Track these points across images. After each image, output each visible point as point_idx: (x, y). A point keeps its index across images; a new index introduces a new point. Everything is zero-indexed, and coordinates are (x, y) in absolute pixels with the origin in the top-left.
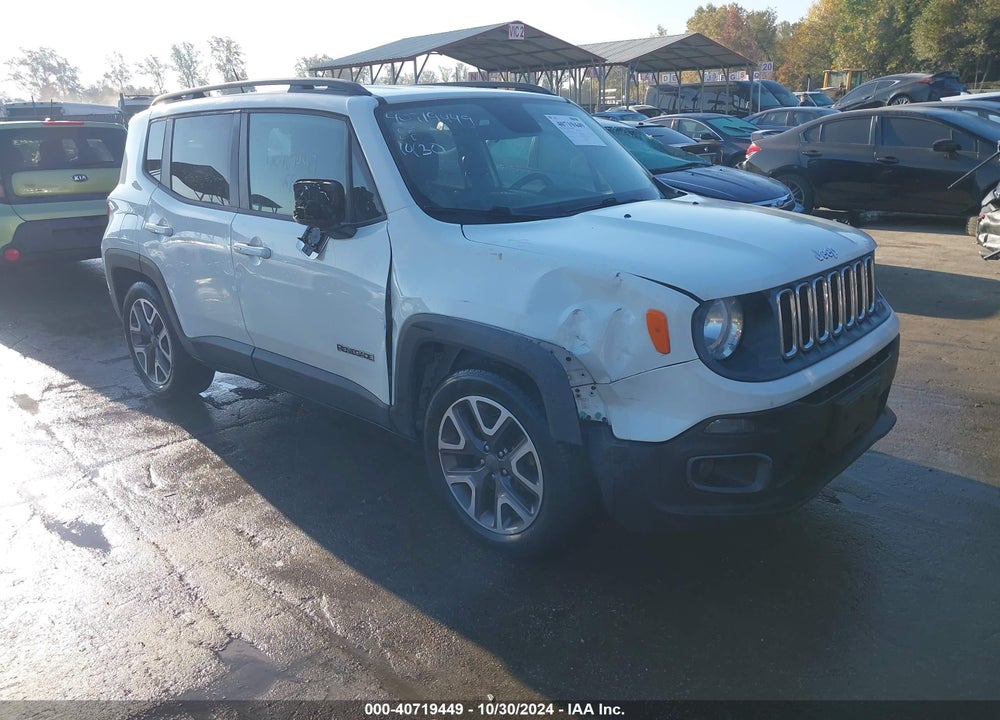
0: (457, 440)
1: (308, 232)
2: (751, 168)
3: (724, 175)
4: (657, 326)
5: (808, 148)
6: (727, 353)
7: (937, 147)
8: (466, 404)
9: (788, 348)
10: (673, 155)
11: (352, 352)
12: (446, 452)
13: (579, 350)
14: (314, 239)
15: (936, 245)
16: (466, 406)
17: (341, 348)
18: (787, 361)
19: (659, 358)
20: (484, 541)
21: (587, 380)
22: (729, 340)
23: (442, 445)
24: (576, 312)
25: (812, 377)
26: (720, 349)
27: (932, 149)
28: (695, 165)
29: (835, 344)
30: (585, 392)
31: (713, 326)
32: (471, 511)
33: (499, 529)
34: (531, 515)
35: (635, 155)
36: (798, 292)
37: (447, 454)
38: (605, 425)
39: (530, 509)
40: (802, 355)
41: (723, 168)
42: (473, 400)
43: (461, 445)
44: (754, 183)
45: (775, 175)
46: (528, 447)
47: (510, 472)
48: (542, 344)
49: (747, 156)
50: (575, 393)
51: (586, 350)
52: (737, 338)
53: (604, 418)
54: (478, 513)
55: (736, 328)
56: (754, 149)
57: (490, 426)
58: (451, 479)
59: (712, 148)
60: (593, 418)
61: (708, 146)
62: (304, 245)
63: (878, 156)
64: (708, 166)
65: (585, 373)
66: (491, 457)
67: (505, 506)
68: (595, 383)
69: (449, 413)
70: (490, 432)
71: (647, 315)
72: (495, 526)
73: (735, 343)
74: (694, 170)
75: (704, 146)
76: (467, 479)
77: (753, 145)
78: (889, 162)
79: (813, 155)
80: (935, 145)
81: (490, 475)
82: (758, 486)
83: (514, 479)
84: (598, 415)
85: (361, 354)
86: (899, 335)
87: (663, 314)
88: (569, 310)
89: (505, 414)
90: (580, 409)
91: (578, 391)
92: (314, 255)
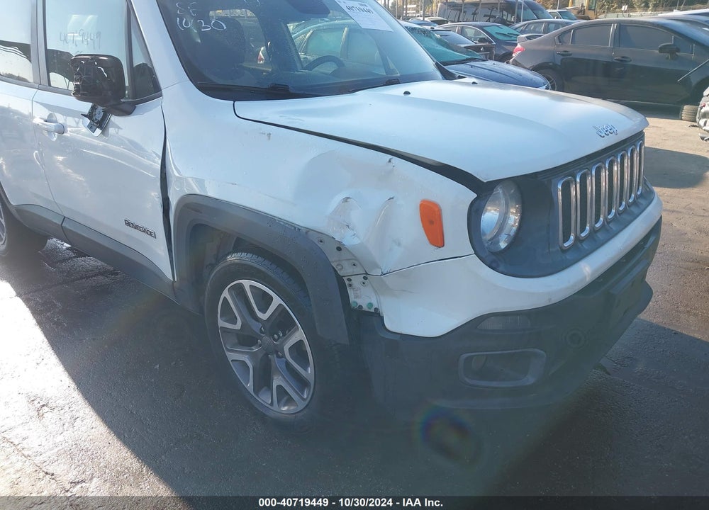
0: (234, 321)
1: (93, 108)
2: (516, 64)
3: (496, 68)
4: (431, 218)
5: (562, 49)
6: (503, 245)
7: (661, 50)
8: (241, 287)
9: (566, 239)
10: (456, 51)
11: (136, 227)
12: (225, 330)
13: (349, 240)
14: (99, 116)
15: (657, 127)
16: (240, 289)
17: (128, 224)
18: (564, 251)
19: (433, 252)
20: (262, 417)
21: (358, 270)
22: (506, 231)
23: (222, 323)
24: (346, 199)
25: (586, 269)
26: (495, 240)
27: (657, 51)
28: (474, 60)
29: (609, 232)
30: (357, 281)
31: (491, 215)
32: (250, 386)
33: (275, 407)
34: (304, 400)
35: (428, 50)
36: (578, 180)
37: (225, 332)
38: (377, 316)
39: (303, 394)
40: (579, 244)
41: (496, 62)
42: (247, 283)
43: (238, 326)
44: (520, 75)
45: (536, 69)
46: (299, 335)
47: (283, 356)
48: (311, 232)
49: (514, 55)
50: (347, 282)
51: (356, 241)
52: (515, 228)
53: (376, 309)
54: (257, 390)
55: (514, 218)
56: (519, 50)
57: (264, 310)
58: (231, 356)
59: (486, 49)
60: (365, 308)
61: (484, 47)
62: (89, 121)
63: (616, 56)
64: (484, 61)
65: (356, 262)
66: (267, 339)
67: (279, 387)
68: (367, 274)
69: (226, 294)
70: (264, 316)
71: (421, 205)
72: (272, 404)
73: (512, 233)
74: (472, 63)
75: (481, 46)
76: (245, 358)
77: (519, 46)
78: (623, 61)
79: (565, 54)
80: (661, 48)
81: (266, 355)
82: (530, 380)
83: (287, 364)
84: (370, 305)
85: (145, 231)
86: (661, 217)
87: (436, 205)
88: (339, 198)
89: (277, 301)
90: (352, 299)
91: (349, 280)
92: (98, 131)
